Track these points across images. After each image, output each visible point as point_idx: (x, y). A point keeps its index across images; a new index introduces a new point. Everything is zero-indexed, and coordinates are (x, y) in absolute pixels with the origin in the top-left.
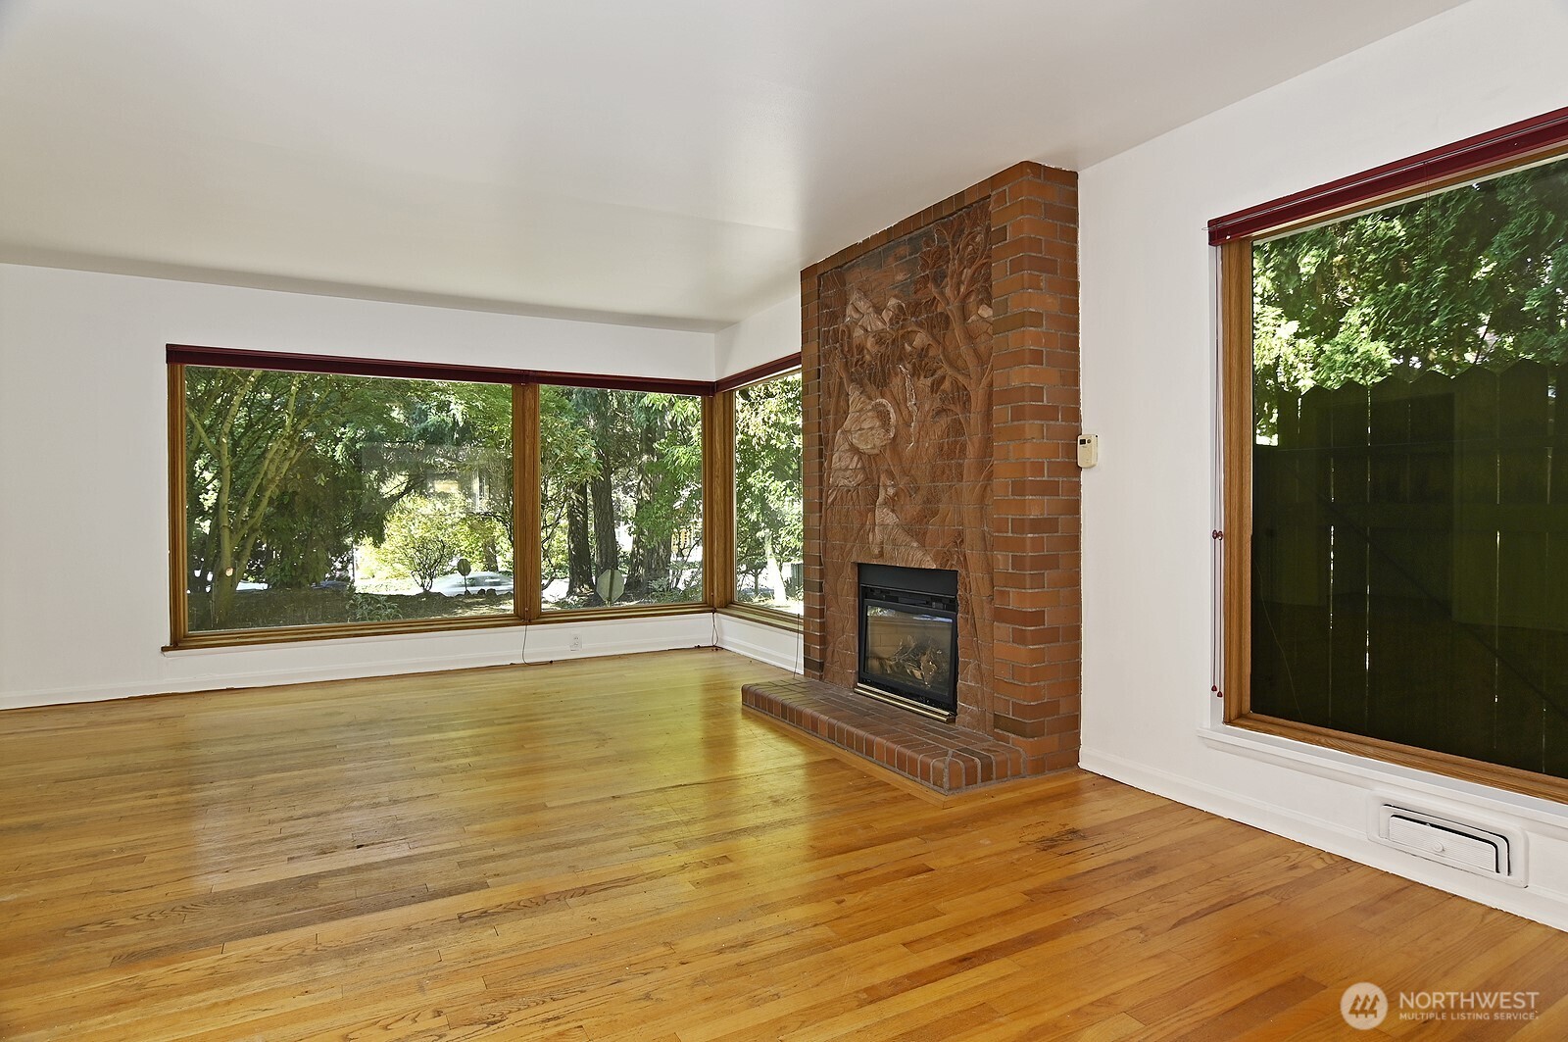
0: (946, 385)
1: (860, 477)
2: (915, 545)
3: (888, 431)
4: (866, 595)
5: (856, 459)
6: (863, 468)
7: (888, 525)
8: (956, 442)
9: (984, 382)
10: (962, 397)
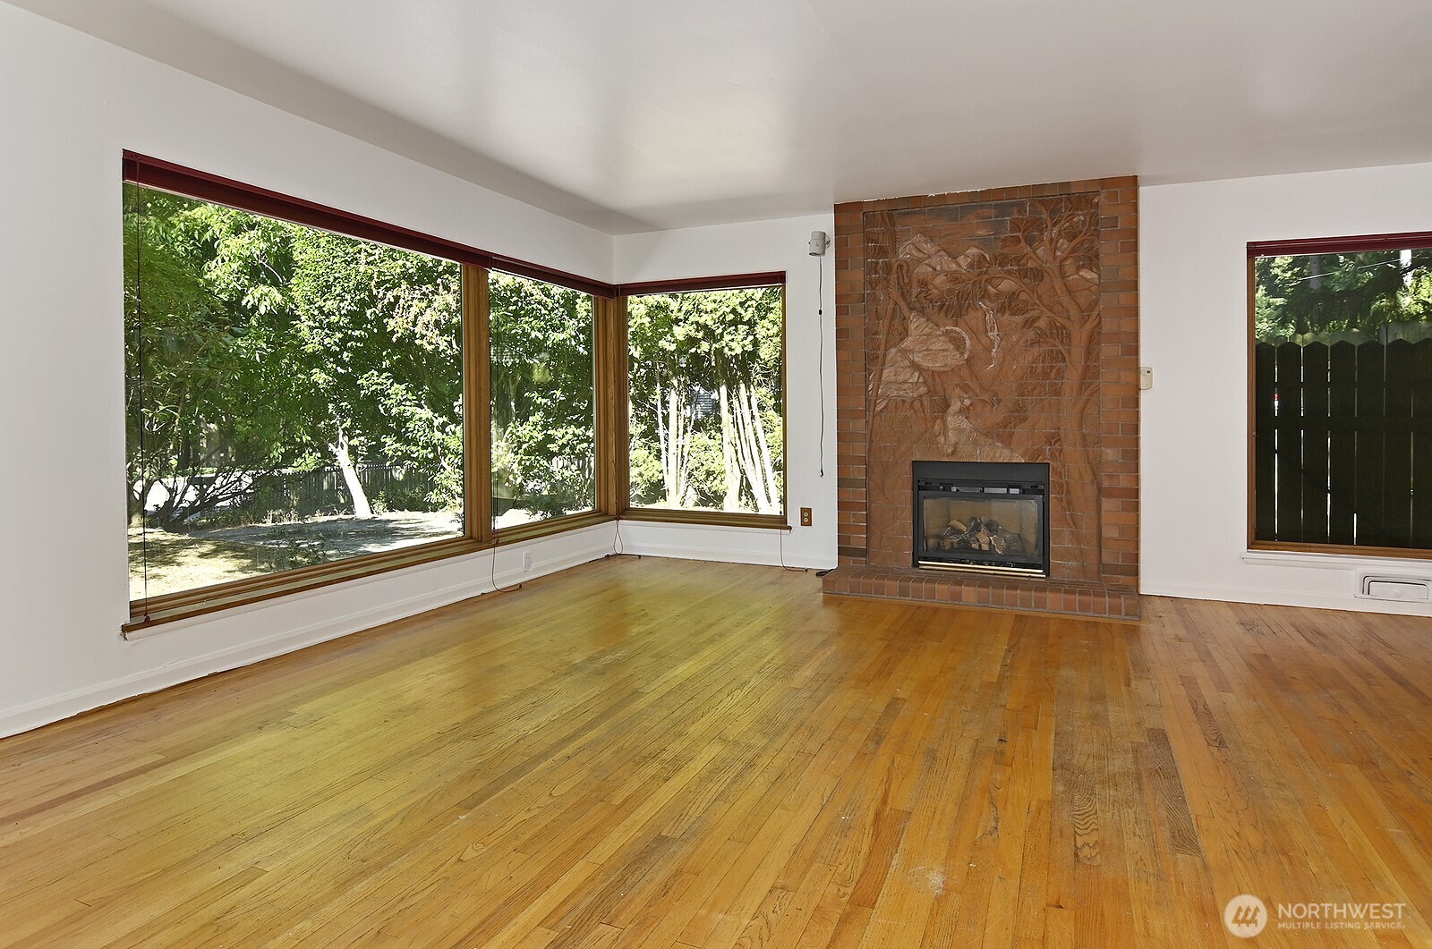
0: (1042, 323)
1: (923, 390)
2: (1000, 444)
3: (962, 354)
4: (919, 490)
5: (917, 374)
6: (925, 382)
7: (965, 429)
8: (1052, 367)
9: (1089, 326)
10: (1063, 334)
